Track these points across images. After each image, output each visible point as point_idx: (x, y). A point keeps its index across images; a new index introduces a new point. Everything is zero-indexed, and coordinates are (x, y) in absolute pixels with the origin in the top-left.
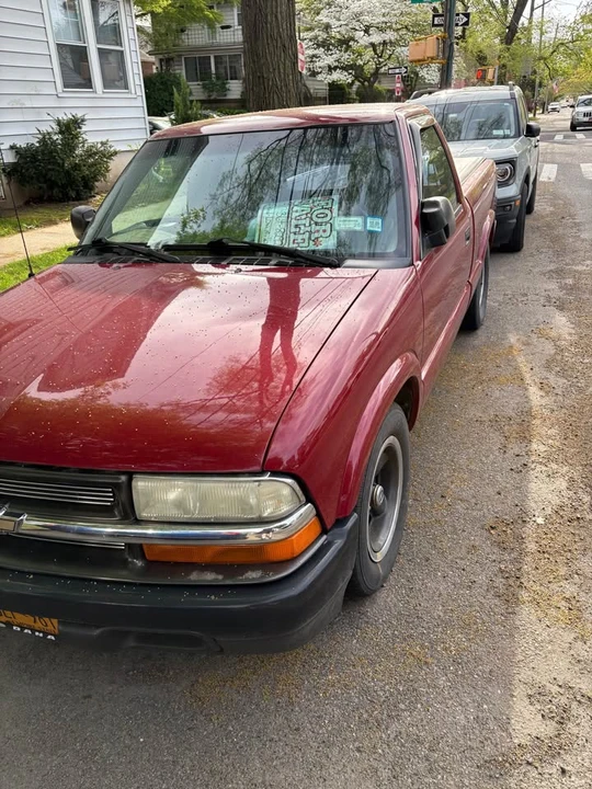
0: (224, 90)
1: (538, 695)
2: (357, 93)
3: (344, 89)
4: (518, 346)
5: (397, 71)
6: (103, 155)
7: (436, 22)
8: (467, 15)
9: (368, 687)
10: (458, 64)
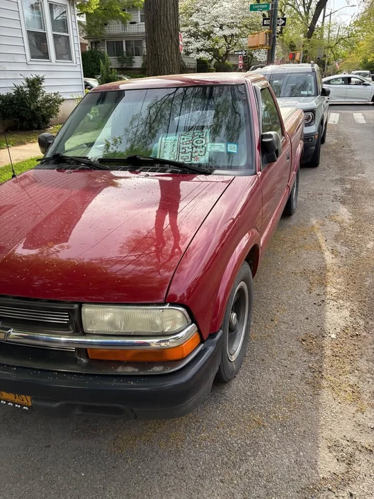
0: (131, 62)
1: (334, 446)
2: (215, 66)
3: (206, 63)
4: (317, 226)
5: (240, 53)
6: (55, 102)
7: (265, 23)
8: (285, 19)
9: (227, 441)
10: (278, 49)
